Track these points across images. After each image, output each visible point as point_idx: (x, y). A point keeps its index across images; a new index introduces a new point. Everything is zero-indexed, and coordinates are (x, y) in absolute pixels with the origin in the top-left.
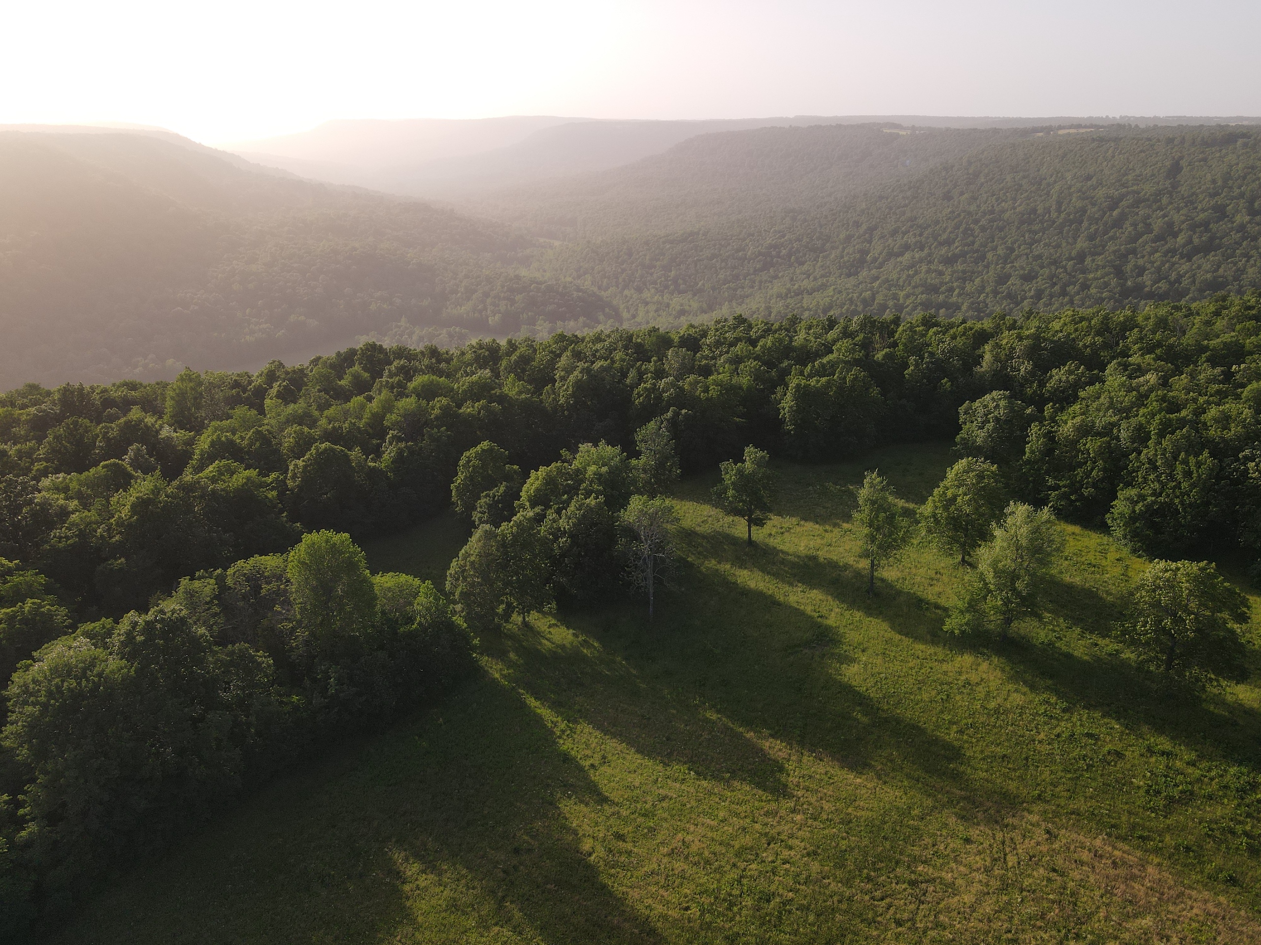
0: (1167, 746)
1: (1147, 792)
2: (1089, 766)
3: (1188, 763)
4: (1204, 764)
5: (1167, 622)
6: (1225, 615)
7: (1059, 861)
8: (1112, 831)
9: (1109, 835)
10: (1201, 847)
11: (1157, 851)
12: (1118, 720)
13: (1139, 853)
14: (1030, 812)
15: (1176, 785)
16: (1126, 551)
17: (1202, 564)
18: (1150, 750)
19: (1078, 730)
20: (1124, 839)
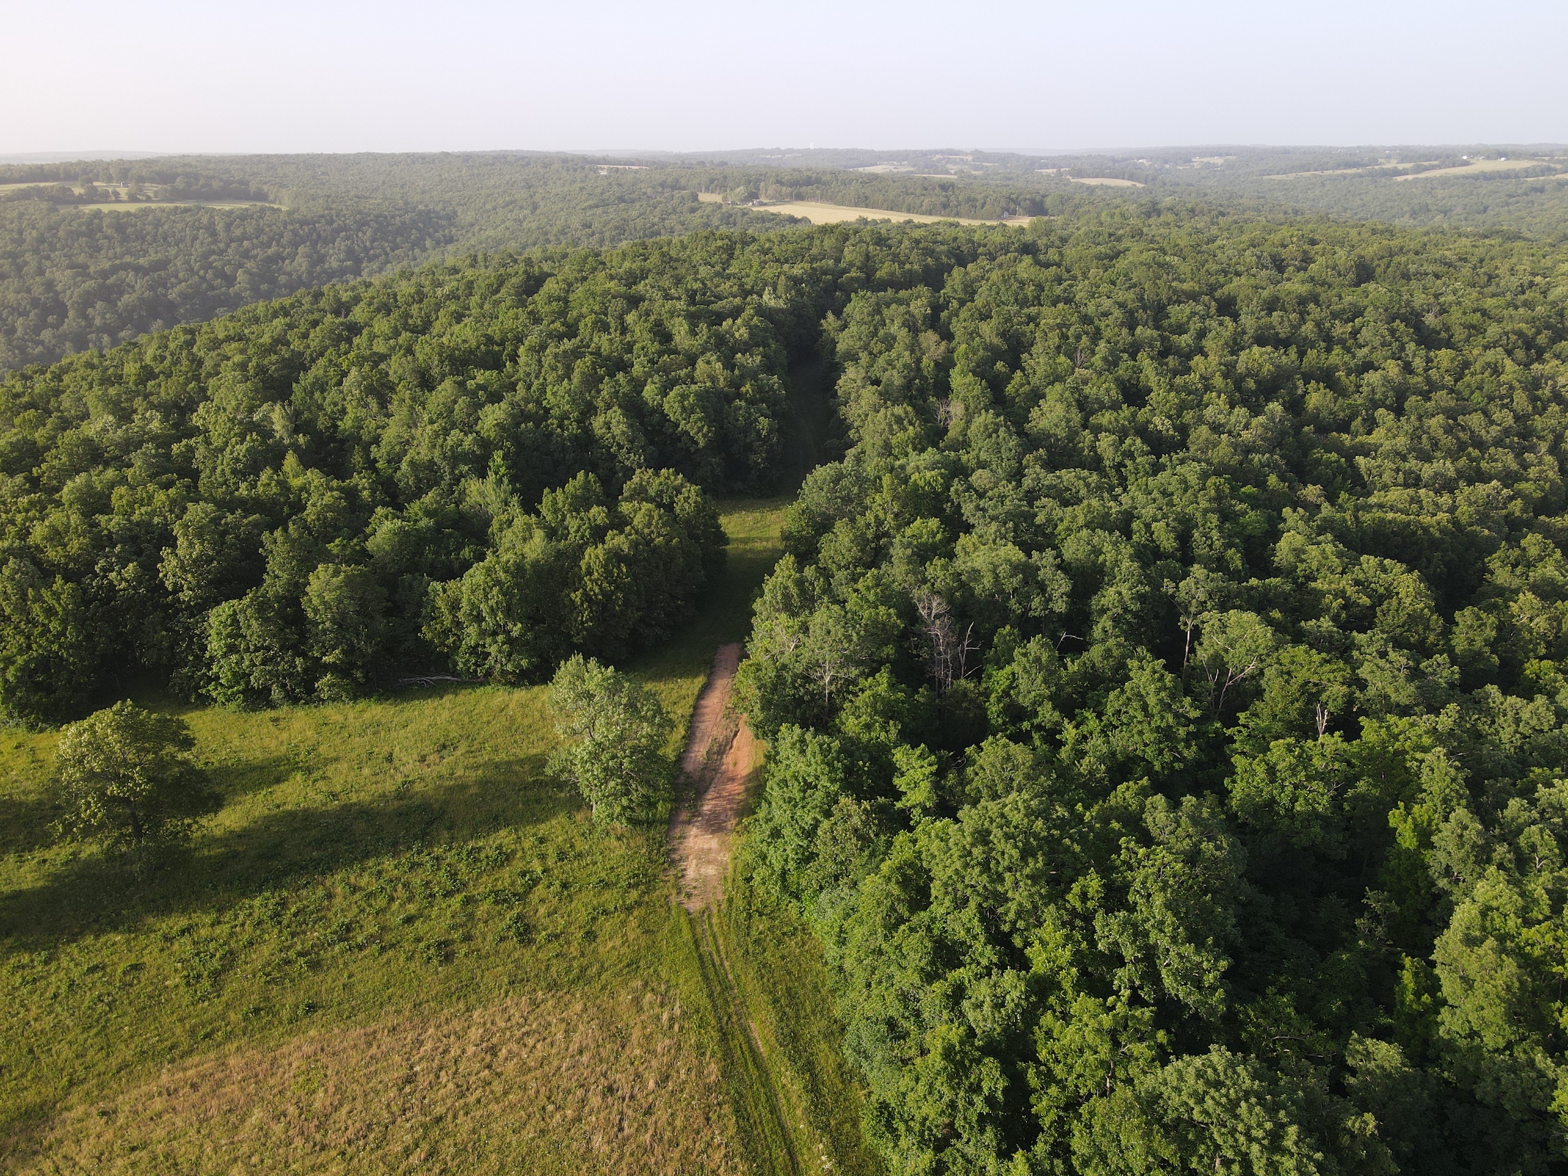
0: (183, 922)
1: (188, 984)
2: (109, 1004)
3: (212, 925)
4: (228, 915)
5: (113, 789)
6: (170, 748)
7: (134, 1135)
8: (175, 1053)
9: (172, 1061)
10: (267, 999)
11: (229, 1037)
12: (115, 929)
13: (212, 1055)
14: (68, 1109)
15: (213, 956)
16: (21, 733)
17: (118, 706)
18: (167, 939)
19: (75, 974)
20: (190, 1052)
